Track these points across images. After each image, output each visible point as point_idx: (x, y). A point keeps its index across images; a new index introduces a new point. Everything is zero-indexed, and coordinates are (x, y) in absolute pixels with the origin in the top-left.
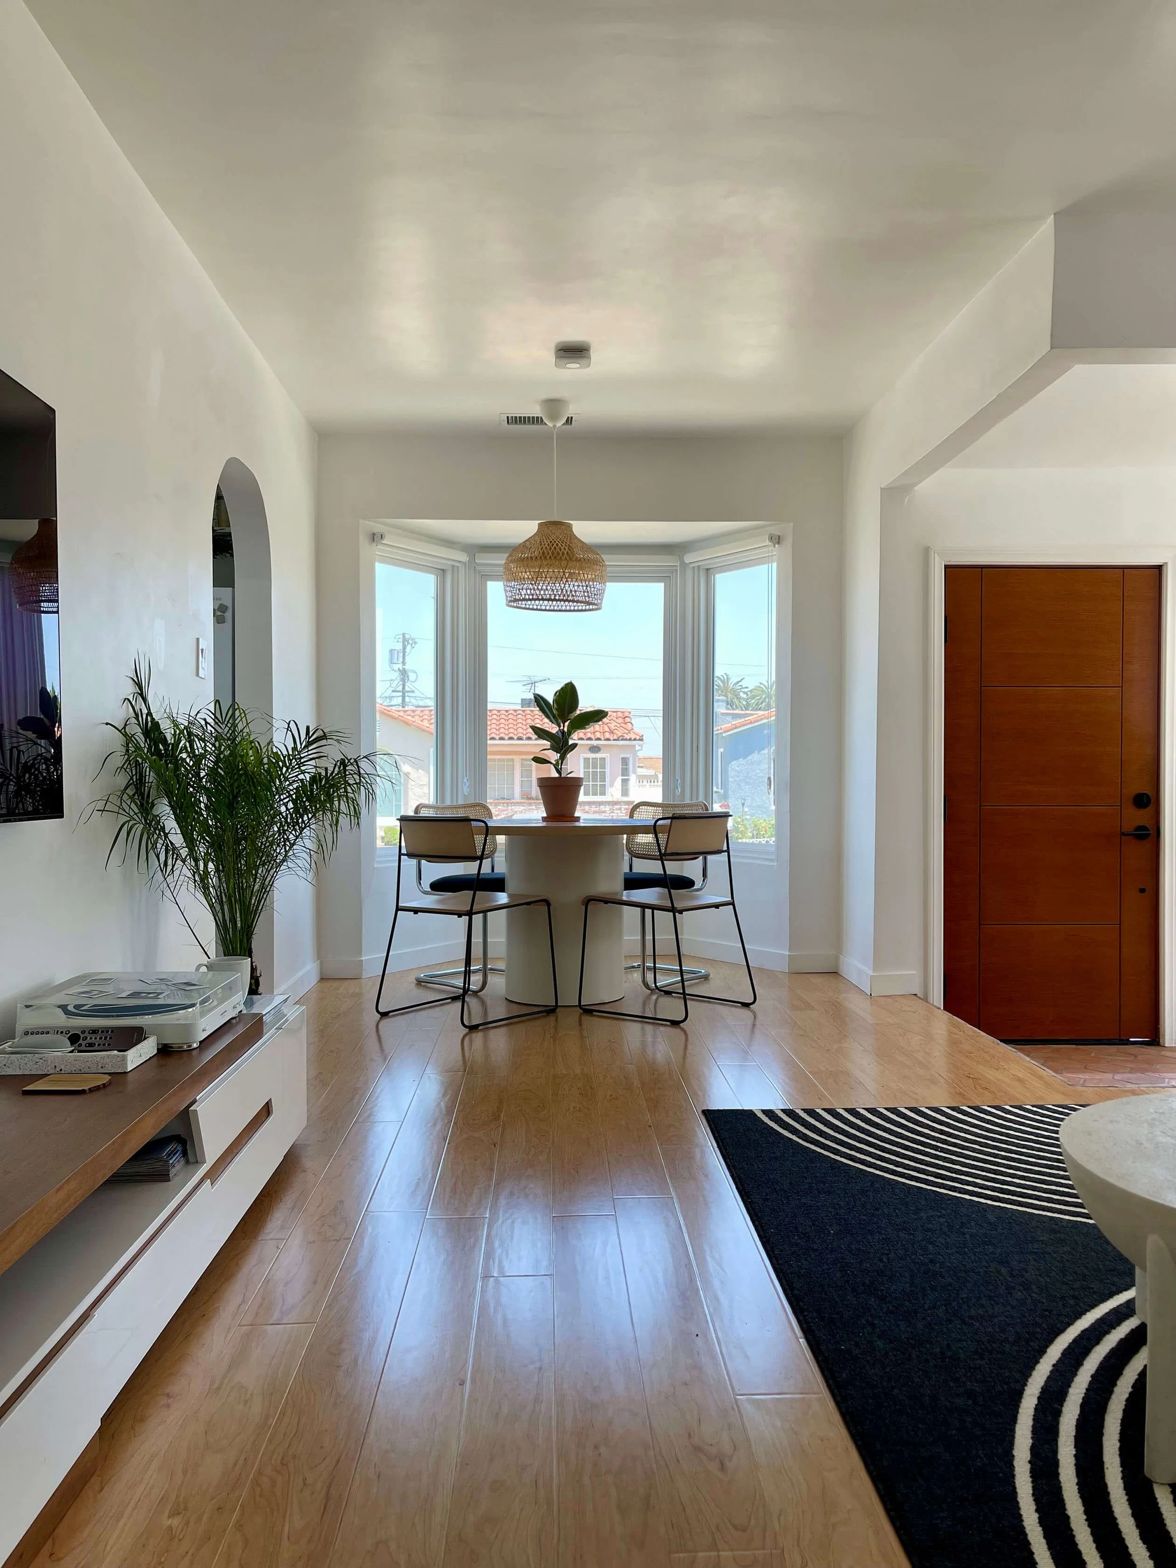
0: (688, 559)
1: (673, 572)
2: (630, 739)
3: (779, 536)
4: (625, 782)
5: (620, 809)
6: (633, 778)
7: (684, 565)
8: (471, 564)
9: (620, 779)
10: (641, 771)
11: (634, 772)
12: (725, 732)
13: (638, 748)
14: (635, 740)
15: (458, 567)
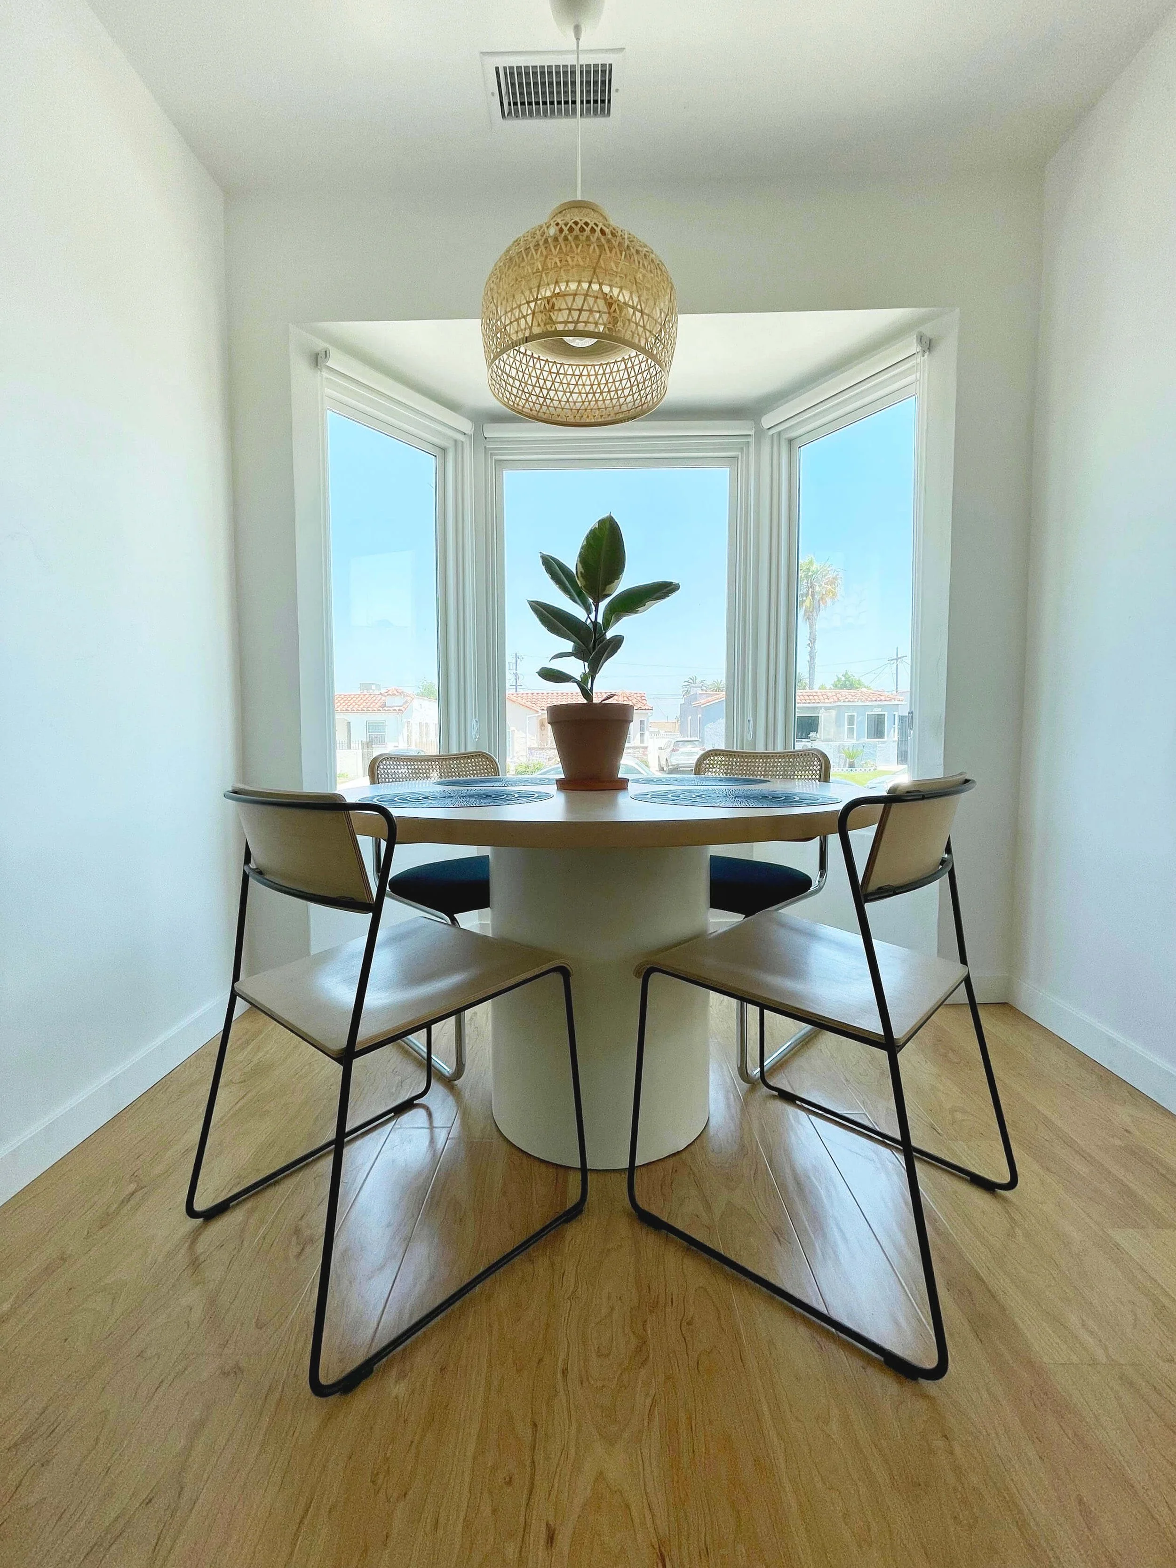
0: (767, 421)
1: (742, 448)
2: (645, 709)
3: (930, 340)
4: (642, 735)
5: (639, 751)
6: (647, 733)
7: (760, 433)
8: (478, 437)
9: (639, 735)
10: (651, 729)
11: (648, 730)
12: (702, 704)
13: (650, 714)
14: (648, 709)
15: (462, 442)
